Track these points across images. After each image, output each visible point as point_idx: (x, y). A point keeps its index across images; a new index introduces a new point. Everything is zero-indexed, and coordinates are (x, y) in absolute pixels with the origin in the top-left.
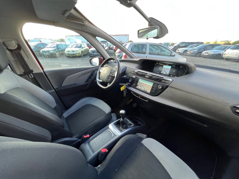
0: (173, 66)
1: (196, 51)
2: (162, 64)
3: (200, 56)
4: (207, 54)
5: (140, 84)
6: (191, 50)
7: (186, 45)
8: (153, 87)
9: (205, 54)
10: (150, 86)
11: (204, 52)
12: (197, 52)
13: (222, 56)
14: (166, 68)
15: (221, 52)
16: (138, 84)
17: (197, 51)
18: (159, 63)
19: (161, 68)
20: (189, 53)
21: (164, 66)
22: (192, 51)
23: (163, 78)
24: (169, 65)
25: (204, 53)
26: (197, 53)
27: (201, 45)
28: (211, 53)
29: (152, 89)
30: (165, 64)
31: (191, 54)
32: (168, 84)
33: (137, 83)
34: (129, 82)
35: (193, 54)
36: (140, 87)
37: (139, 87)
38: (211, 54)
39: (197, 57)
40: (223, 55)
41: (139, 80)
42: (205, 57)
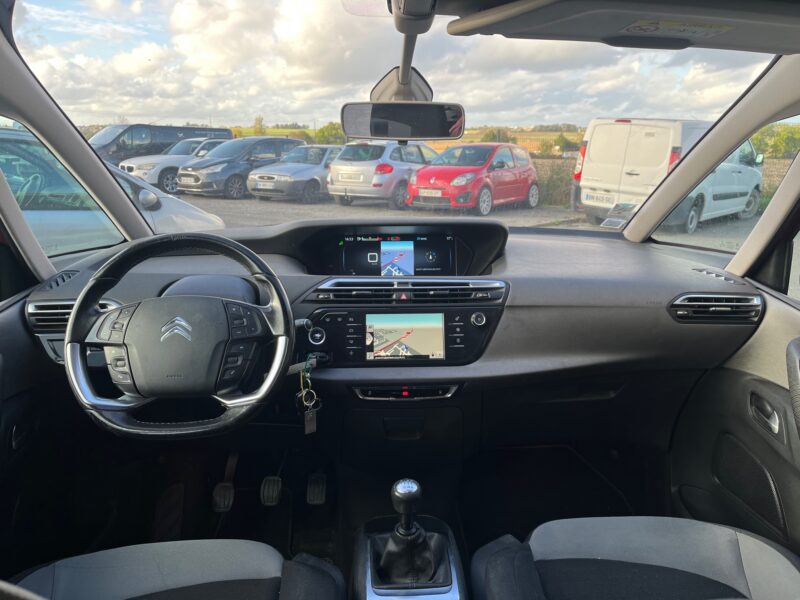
0: (418, 239)
1: (219, 169)
2: (370, 239)
3: (247, 195)
4: (269, 185)
5: (381, 337)
6: (195, 168)
7: (159, 140)
8: (449, 330)
9: (261, 185)
10: (434, 330)
11: (254, 176)
12: (225, 178)
13: (326, 188)
14: (397, 251)
15: (316, 173)
16: (368, 342)
17: (223, 170)
18: (355, 236)
19: (373, 258)
20: (190, 181)
21: (385, 246)
22: (204, 172)
23: (467, 284)
24: (404, 237)
25: (256, 177)
26: (228, 180)
27: (228, 142)
28: (283, 179)
29: (449, 340)
30: (387, 237)
31: (203, 186)
32: (500, 300)
33: (364, 339)
34: (314, 349)
35: (209, 185)
36: (385, 349)
37: (382, 353)
38: (286, 182)
39: (233, 198)
40: (329, 186)
41: (368, 323)
42: (265, 197)
